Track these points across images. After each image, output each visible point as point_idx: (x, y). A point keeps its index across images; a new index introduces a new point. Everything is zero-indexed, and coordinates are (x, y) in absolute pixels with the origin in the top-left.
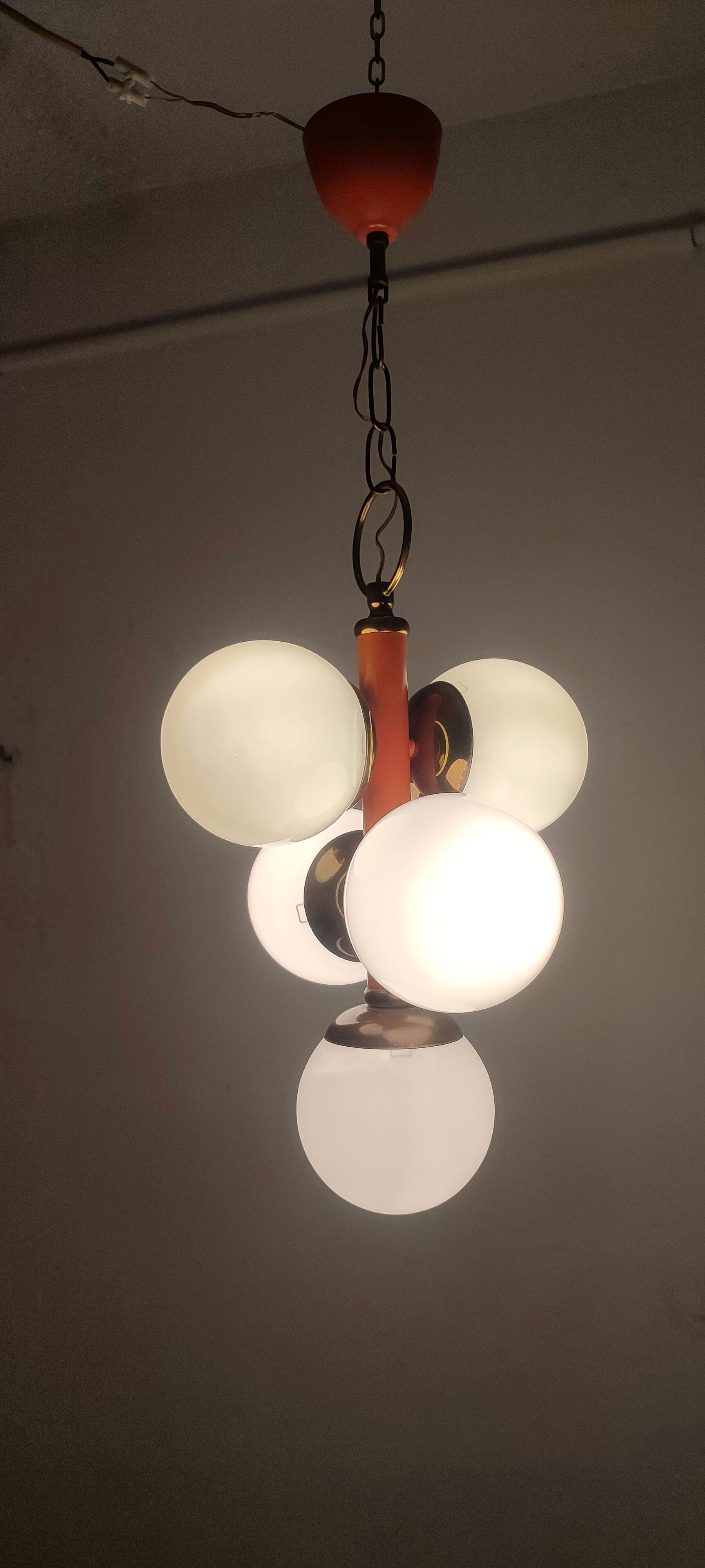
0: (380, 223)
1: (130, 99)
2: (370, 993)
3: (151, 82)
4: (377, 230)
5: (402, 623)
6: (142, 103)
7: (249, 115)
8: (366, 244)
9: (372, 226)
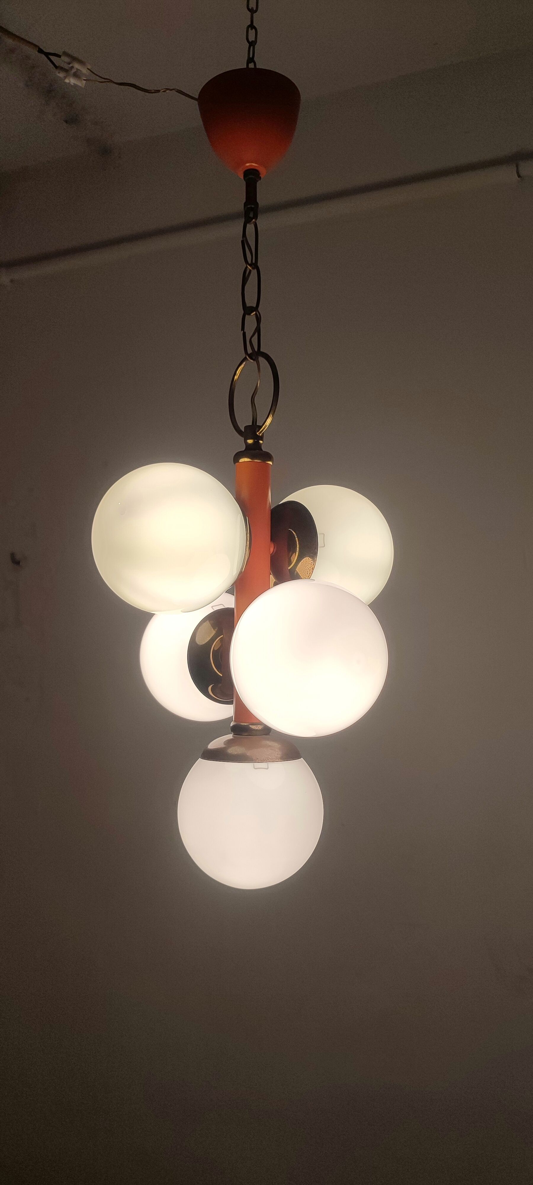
0: (253, 163)
1: (72, 81)
2: (235, 725)
3: (88, 69)
4: (252, 168)
5: (268, 456)
6: (81, 84)
7: (158, 91)
8: (242, 177)
9: (248, 165)
